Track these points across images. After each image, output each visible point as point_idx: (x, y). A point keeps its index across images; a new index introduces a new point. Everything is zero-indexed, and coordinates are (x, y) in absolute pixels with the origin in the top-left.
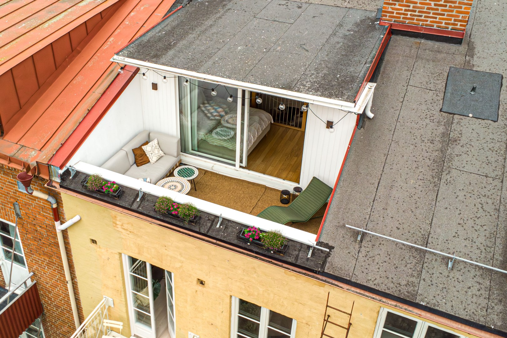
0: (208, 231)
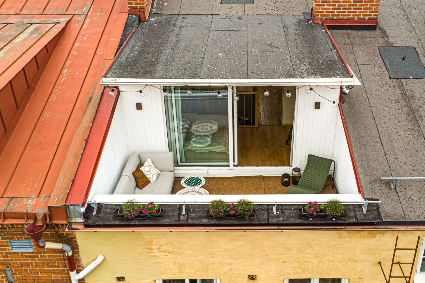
0: (268, 220)
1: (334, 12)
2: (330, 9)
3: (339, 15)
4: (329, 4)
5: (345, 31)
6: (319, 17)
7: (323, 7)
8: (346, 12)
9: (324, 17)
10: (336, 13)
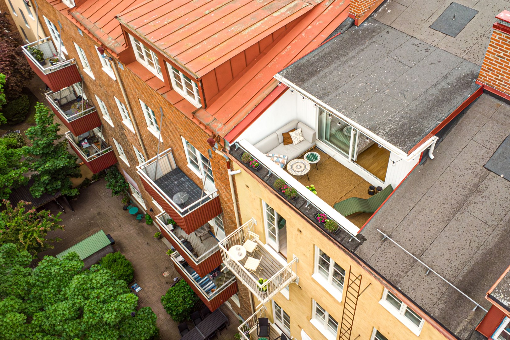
1: (496, 82)
2: (493, 77)
3: (500, 86)
4: (493, 72)
5: (500, 103)
6: (482, 80)
7: (487, 73)
8: (507, 87)
9: (486, 82)
10: (497, 83)
